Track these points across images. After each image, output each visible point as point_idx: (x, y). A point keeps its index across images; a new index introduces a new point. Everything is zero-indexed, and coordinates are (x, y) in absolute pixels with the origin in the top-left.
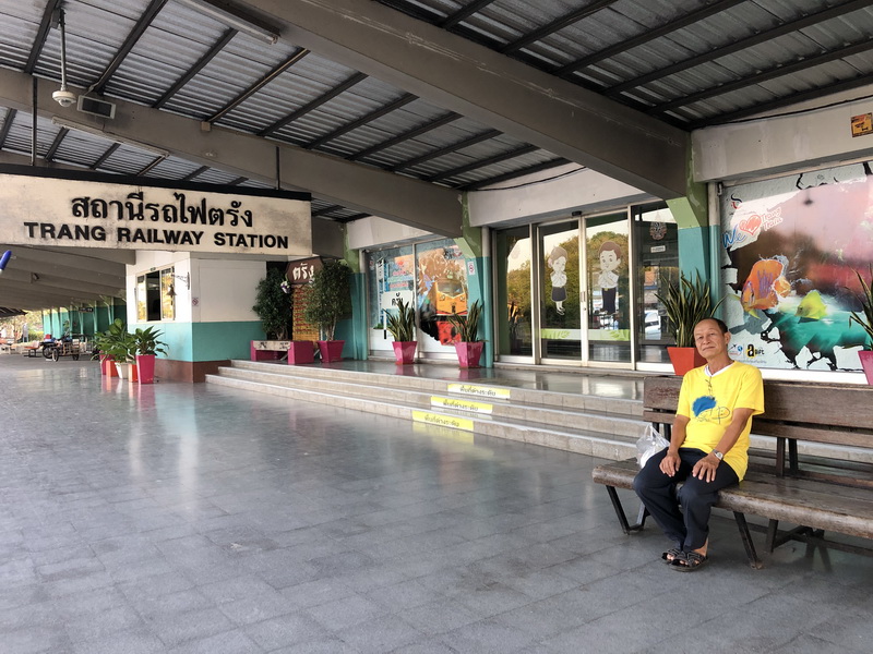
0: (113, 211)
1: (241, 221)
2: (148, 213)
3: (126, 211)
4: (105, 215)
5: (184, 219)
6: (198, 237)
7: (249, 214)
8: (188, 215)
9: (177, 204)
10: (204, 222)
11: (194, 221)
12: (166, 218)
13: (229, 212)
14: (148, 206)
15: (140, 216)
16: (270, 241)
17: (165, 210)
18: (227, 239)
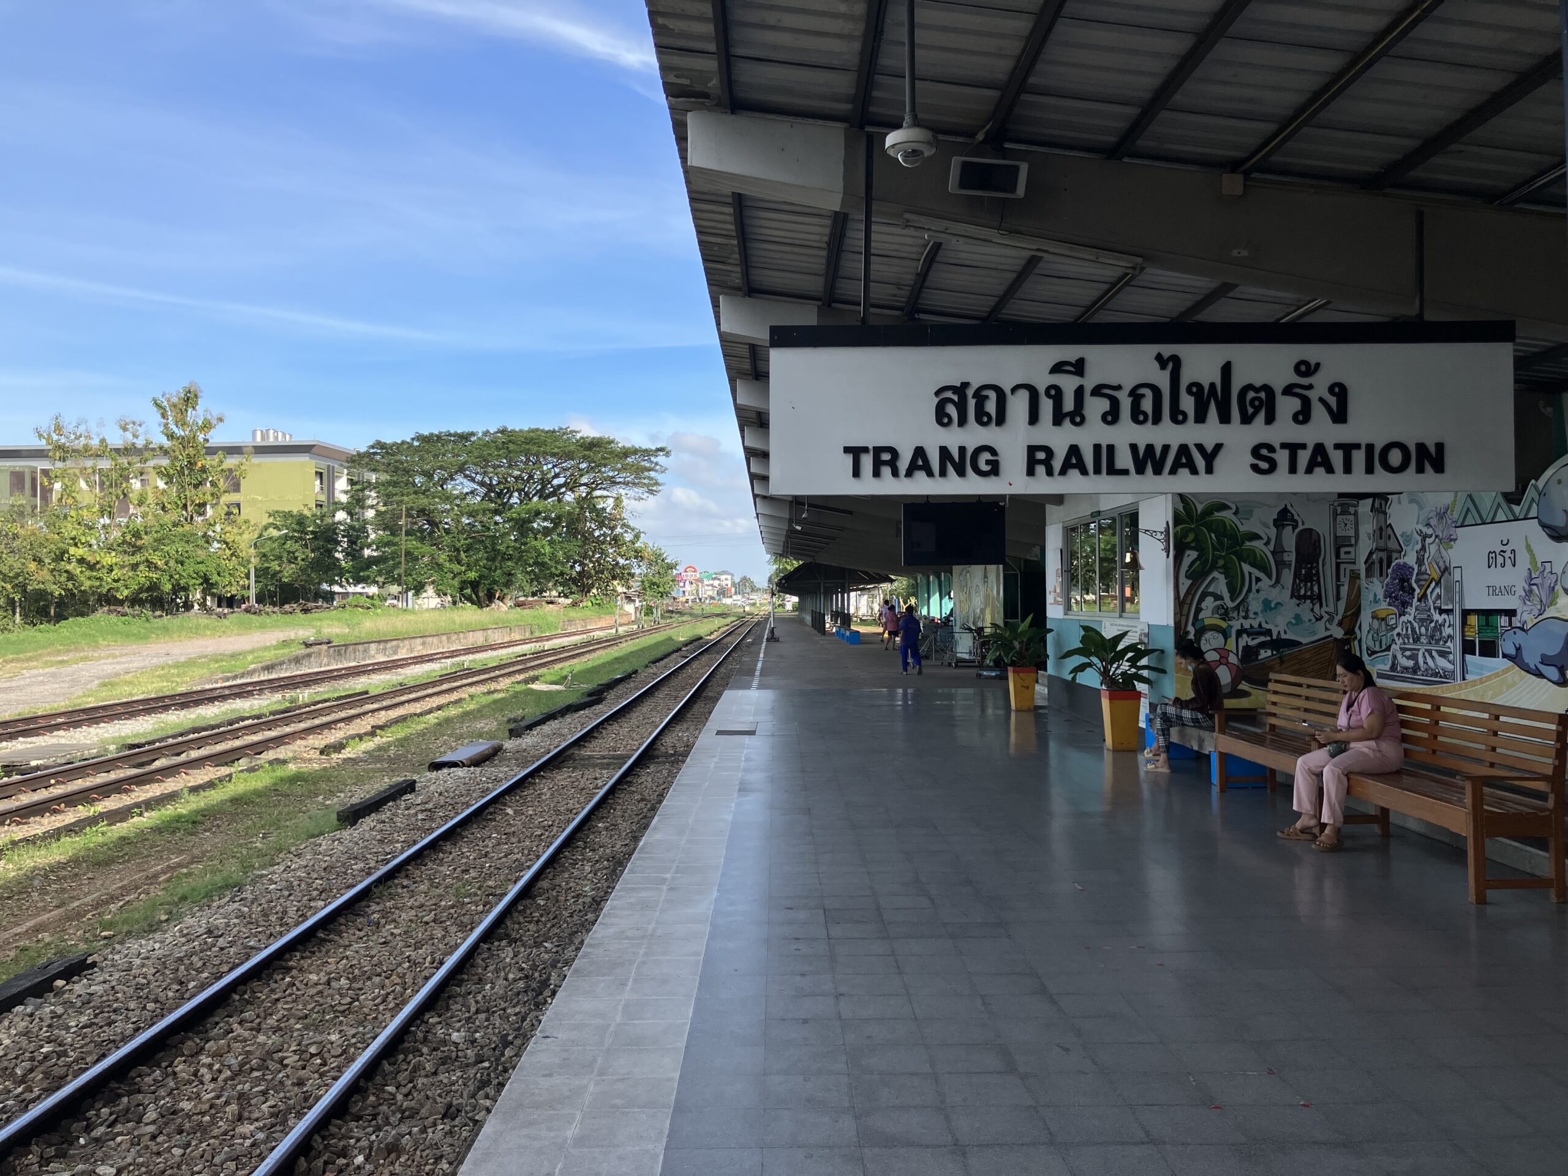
0: (1018, 406)
1: (1319, 413)
2: (1096, 407)
3: (1046, 406)
4: (1001, 420)
5: (1177, 417)
6: (1211, 456)
7: (1340, 391)
8: (1188, 403)
9: (1163, 380)
10: (1225, 418)
11: (1201, 418)
12: (1138, 416)
13: (1288, 390)
14: (1097, 391)
15: (1078, 417)
16: (1395, 457)
17: (1135, 395)
18: (1282, 457)
